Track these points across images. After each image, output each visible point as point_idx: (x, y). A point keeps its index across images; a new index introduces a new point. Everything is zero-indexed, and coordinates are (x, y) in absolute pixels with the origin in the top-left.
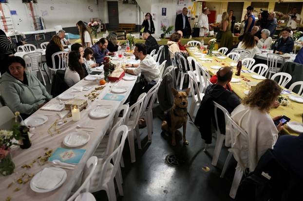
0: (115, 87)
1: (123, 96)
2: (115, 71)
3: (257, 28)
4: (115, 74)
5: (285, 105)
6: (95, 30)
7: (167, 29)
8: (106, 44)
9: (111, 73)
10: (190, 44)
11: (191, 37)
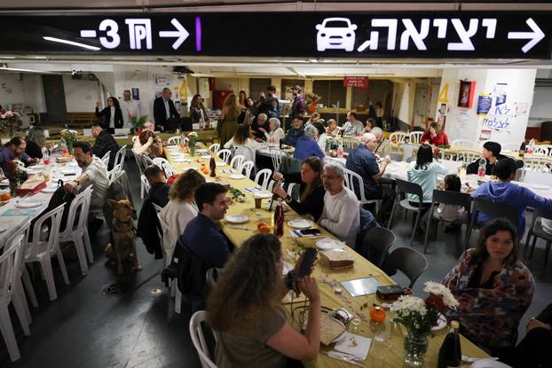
0: (25, 201)
1: (35, 211)
2: (28, 181)
3: (264, 117)
4: (27, 185)
5: (242, 202)
6: (9, 124)
7: (138, 120)
8: (24, 145)
9: (21, 183)
10: (172, 142)
11: (178, 131)
